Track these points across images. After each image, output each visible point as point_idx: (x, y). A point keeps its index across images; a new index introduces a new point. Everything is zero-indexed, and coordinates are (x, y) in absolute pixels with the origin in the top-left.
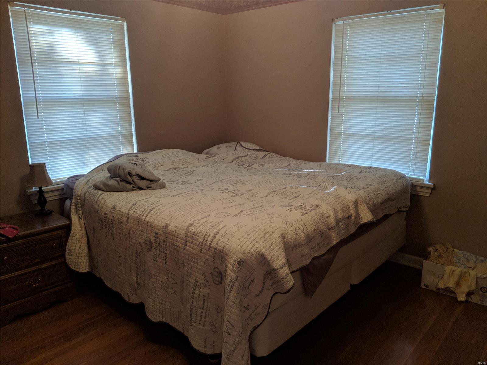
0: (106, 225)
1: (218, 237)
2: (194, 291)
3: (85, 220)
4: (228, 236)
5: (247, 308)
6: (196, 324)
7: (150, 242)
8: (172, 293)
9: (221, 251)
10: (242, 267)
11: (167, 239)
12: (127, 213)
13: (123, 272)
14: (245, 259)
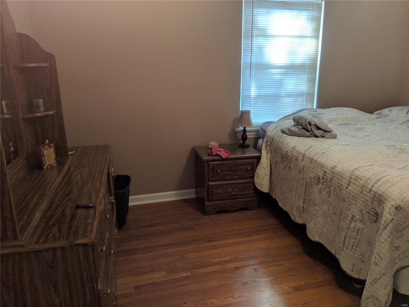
0: (285, 160)
1: (379, 183)
2: (350, 224)
3: (271, 154)
4: (389, 184)
5: (397, 248)
6: (347, 250)
7: (319, 178)
8: (330, 221)
9: (380, 195)
10: (399, 212)
11: (333, 178)
12: (303, 153)
13: (293, 198)
14: (403, 206)
